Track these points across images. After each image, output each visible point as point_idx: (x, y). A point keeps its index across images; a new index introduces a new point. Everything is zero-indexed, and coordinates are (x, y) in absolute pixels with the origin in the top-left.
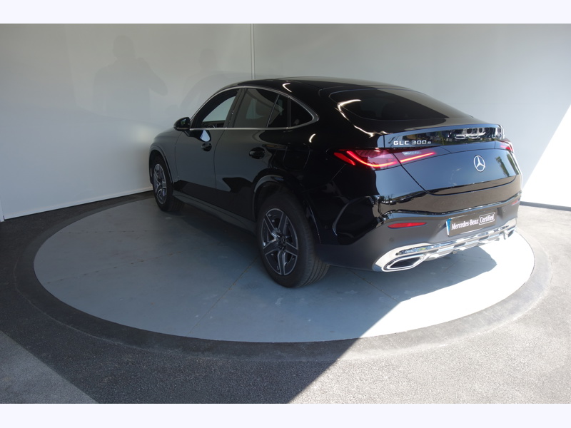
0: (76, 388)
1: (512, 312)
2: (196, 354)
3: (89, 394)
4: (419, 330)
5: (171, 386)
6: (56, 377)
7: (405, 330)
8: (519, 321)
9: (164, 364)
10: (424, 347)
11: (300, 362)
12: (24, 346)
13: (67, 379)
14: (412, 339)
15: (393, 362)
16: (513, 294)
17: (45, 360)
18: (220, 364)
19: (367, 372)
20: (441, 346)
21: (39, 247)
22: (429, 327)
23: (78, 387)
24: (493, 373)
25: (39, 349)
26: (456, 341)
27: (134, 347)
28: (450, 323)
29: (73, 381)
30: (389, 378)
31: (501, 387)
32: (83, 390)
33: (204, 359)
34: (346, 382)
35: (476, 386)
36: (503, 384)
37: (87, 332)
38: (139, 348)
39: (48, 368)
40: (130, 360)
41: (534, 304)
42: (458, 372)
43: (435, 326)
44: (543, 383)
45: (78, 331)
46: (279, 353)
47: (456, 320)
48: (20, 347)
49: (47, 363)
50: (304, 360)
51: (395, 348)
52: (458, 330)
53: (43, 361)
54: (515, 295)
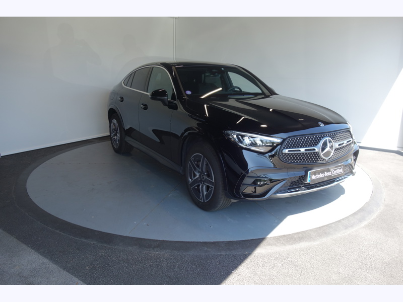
0: (68, 274)
1: (360, 221)
2: (149, 249)
3: (77, 277)
4: (299, 233)
5: (134, 271)
6: (52, 266)
7: (290, 233)
8: (365, 227)
9: (128, 256)
10: (303, 245)
11: (221, 255)
12: (27, 244)
13: (60, 267)
14: (295, 239)
15: (283, 254)
16: (360, 209)
17: (43, 254)
18: (166, 256)
19: (266, 261)
20: (315, 243)
21: (29, 176)
22: (306, 231)
23: (69, 273)
24: (351, 262)
25: (38, 246)
26: (324, 240)
27: (105, 245)
28: (320, 228)
29: (65, 268)
30: (282, 265)
31: (357, 271)
32: (72, 274)
33: (155, 253)
34: (253, 268)
35: (340, 270)
36: (358, 269)
37: (70, 235)
38: (108, 246)
39: (46, 260)
40: (103, 254)
41: (374, 216)
42: (328, 261)
43: (310, 230)
44: (385, 268)
45: (64, 234)
46: (206, 249)
47: (324, 226)
48: (24, 246)
49: (45, 256)
50: (223, 253)
51: (284, 245)
52: (325, 233)
53: (42, 255)
54: (362, 210)
